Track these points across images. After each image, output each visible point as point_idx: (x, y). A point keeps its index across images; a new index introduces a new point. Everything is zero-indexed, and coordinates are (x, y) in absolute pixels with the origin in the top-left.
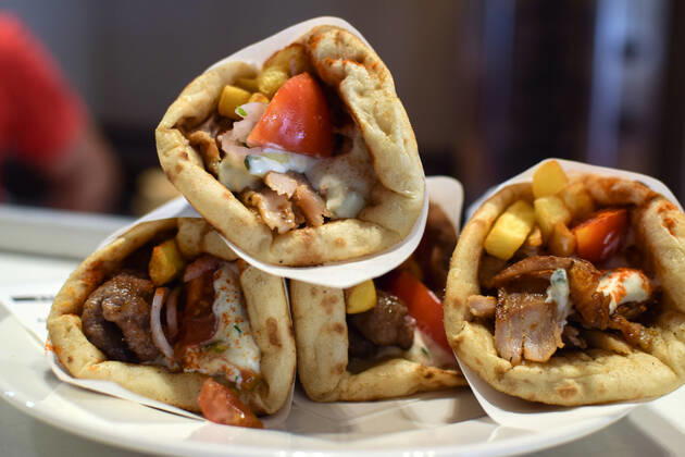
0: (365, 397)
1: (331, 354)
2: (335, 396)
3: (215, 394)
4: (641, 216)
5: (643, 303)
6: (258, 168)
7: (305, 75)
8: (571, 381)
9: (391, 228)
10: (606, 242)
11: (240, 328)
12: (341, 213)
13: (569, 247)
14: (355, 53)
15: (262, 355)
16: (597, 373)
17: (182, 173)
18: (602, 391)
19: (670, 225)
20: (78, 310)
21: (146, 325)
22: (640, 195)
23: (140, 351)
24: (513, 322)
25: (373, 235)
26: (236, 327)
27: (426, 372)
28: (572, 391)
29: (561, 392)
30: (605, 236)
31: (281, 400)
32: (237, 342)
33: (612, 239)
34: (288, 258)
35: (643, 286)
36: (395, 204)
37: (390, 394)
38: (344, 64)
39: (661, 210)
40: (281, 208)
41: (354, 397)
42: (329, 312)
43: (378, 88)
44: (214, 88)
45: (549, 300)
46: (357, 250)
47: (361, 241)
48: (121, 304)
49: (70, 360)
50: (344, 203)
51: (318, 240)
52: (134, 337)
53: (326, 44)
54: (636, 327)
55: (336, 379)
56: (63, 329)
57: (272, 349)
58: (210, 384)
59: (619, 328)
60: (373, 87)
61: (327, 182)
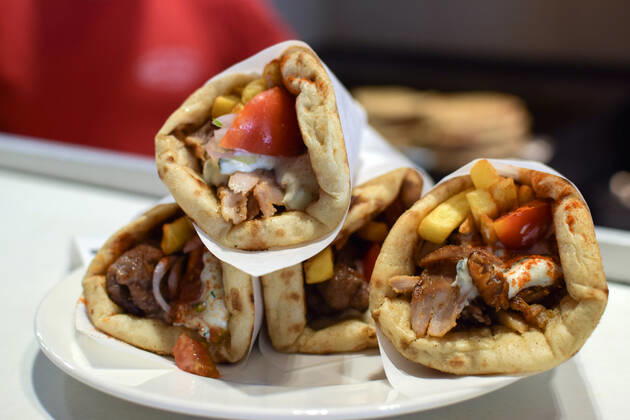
0: (319, 351)
1: (289, 316)
2: (294, 349)
3: (186, 346)
4: (555, 211)
5: (547, 288)
6: (226, 169)
7: (276, 88)
8: (459, 354)
9: (323, 221)
10: (522, 232)
11: (215, 293)
12: (292, 206)
13: (491, 235)
14: (309, 73)
15: (230, 316)
16: (486, 349)
17: (168, 174)
18: (485, 365)
19: (571, 222)
20: (104, 272)
21: (150, 287)
22: (557, 192)
23: (143, 307)
24: (426, 301)
25: (308, 227)
26: (212, 293)
27: (370, 333)
28: (459, 363)
29: (451, 362)
30: (522, 227)
31: (241, 352)
32: (212, 305)
33: (527, 230)
34: (240, 244)
35: (549, 273)
36: (325, 203)
37: (338, 349)
38: (300, 83)
39: (567, 208)
40: (238, 204)
41: (310, 350)
42: (287, 283)
43: (322, 104)
44: (209, 99)
45: (454, 284)
46: (295, 239)
47: (298, 231)
48: (129, 272)
49: (92, 312)
50: (294, 198)
51: (263, 231)
52: (139, 297)
53: (290, 65)
54: (535, 309)
55: (294, 336)
56: (92, 286)
57: (235, 312)
58: (184, 338)
59: (518, 309)
60: (317, 103)
61: (287, 178)
